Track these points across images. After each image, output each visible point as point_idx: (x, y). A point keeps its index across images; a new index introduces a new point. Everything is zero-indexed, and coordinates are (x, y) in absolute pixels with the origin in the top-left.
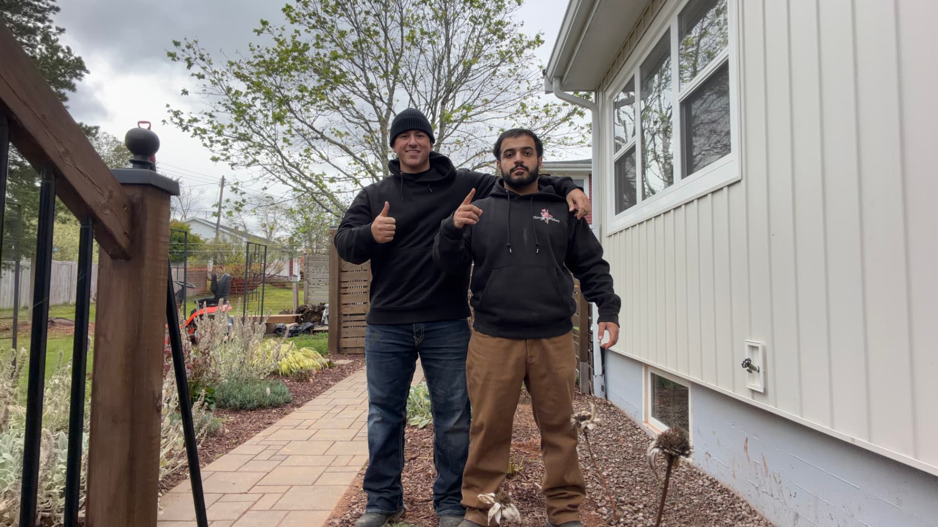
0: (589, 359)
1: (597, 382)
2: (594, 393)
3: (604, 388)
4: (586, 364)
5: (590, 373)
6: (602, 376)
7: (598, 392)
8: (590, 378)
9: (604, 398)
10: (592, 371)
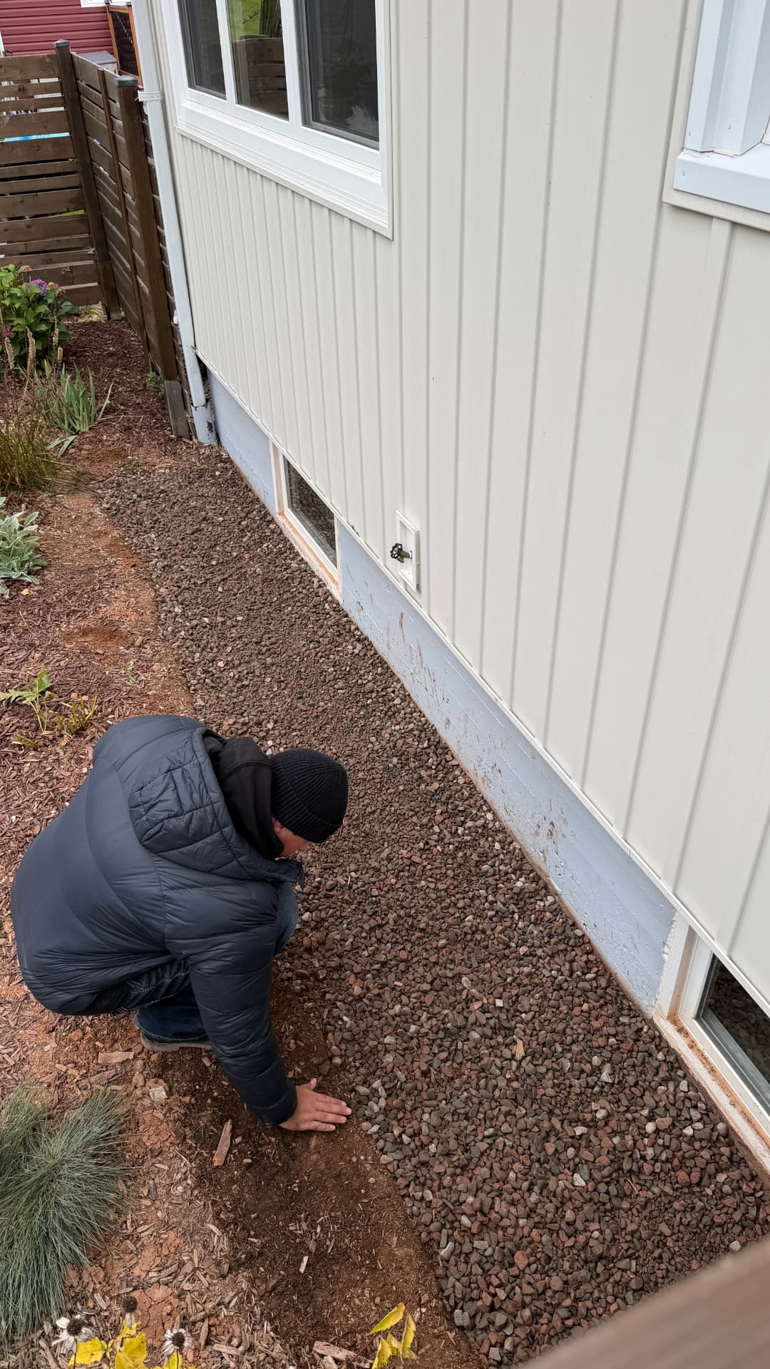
0: (179, 373)
1: (199, 418)
2: (196, 438)
3: (213, 427)
4: (175, 383)
5: (185, 401)
6: (205, 406)
7: (203, 435)
8: (185, 408)
9: (215, 443)
10: (188, 397)
